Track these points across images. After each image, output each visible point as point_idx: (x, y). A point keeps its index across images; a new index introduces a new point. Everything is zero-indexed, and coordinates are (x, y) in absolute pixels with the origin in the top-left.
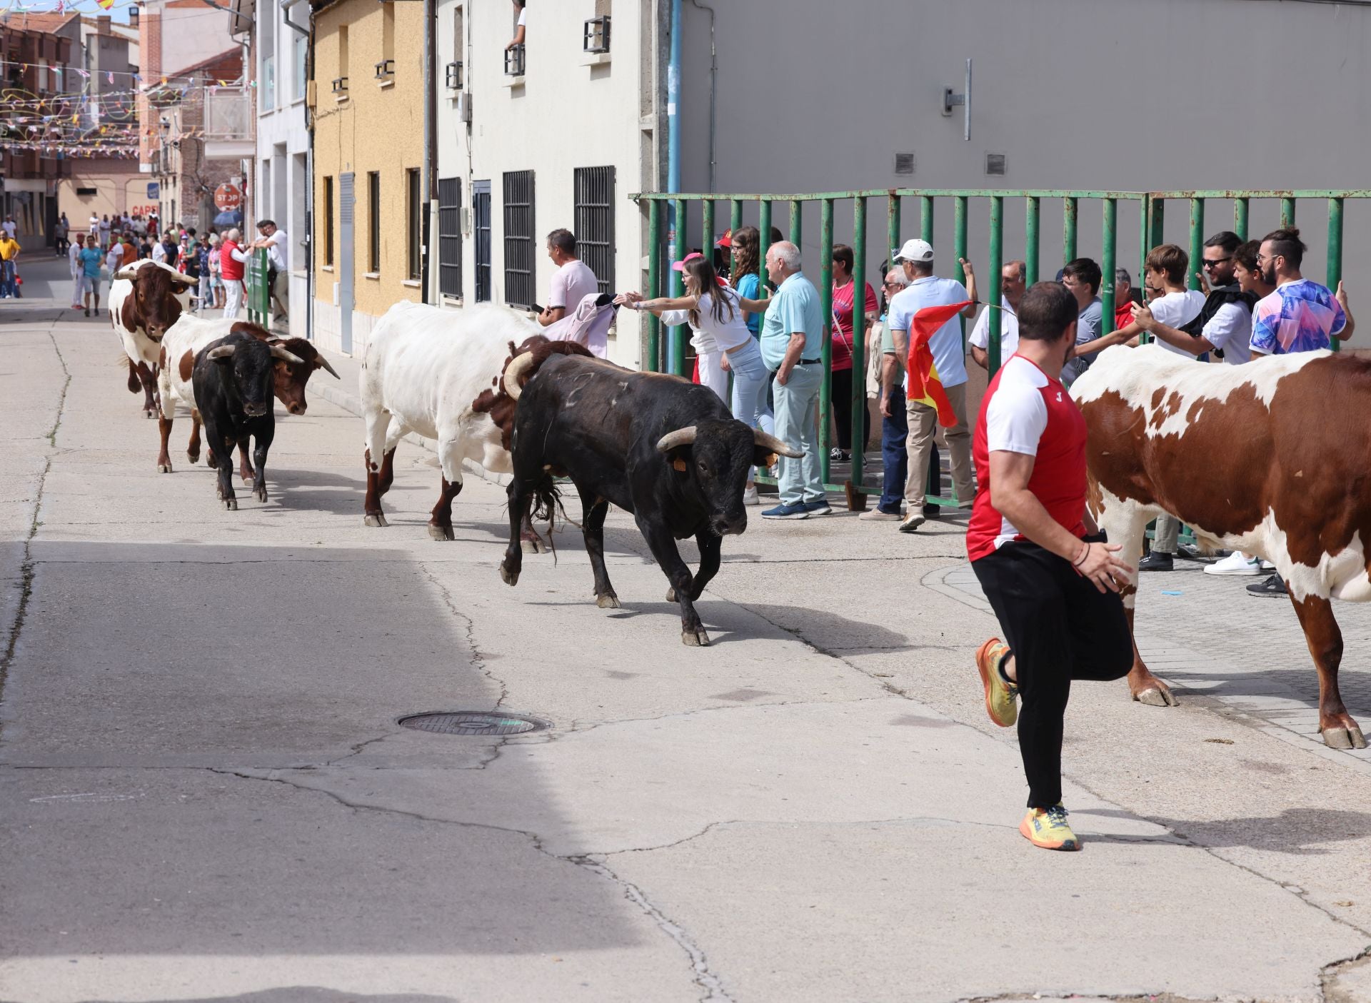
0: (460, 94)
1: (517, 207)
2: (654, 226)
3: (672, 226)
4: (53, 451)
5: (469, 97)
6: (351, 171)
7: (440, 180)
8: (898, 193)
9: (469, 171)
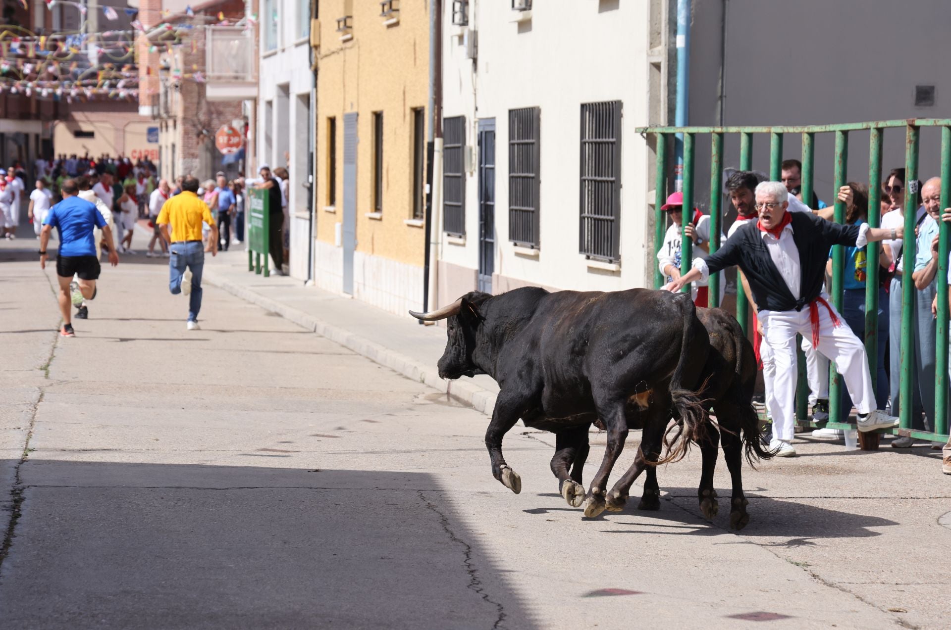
0: (466, 31)
1: (523, 144)
2: (662, 160)
3: (680, 159)
4: (47, 382)
5: (475, 35)
6: (355, 110)
7: (445, 119)
8: (918, 123)
9: (474, 109)
